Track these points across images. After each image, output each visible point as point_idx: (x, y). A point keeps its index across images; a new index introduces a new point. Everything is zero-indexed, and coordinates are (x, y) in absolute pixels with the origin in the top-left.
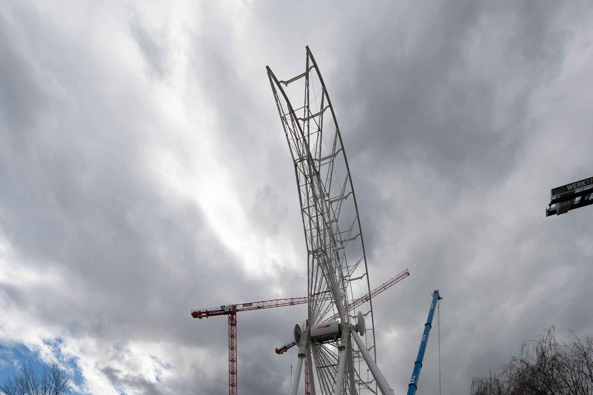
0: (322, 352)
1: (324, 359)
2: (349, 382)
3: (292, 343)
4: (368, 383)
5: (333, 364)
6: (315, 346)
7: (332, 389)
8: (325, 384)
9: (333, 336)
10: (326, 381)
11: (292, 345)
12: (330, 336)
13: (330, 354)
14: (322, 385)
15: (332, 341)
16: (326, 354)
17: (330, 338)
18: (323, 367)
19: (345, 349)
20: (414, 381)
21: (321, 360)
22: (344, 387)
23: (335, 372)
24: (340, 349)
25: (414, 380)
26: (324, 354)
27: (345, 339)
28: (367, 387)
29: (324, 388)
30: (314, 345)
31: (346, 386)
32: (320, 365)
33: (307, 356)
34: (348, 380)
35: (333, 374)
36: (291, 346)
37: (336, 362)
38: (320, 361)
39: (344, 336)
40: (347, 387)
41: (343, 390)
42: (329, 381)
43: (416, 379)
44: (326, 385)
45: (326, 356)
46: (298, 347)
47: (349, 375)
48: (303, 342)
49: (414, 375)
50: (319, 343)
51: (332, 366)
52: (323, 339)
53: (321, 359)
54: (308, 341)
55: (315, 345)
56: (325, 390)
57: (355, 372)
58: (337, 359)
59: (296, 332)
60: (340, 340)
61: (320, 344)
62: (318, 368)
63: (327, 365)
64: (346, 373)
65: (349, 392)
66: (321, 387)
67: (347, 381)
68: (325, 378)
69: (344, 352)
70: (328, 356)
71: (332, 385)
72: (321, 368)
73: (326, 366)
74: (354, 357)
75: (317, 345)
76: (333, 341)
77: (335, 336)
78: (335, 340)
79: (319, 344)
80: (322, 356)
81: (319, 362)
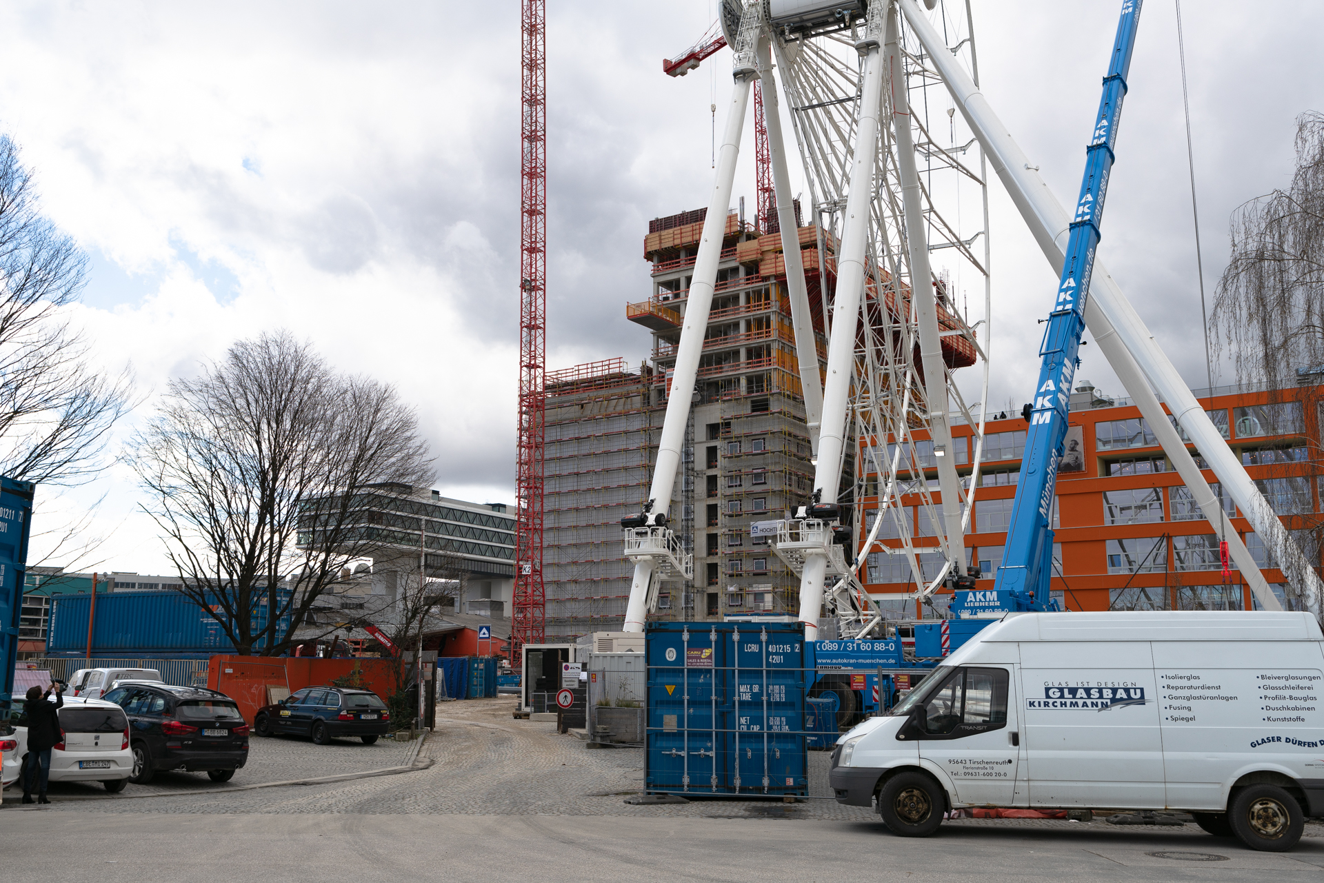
0: (806, 61)
1: (814, 83)
2: (894, 149)
3: (712, 41)
4: (956, 150)
5: (841, 95)
6: (784, 45)
7: (841, 173)
8: (820, 157)
9: (839, 13)
10: (821, 149)
11: (713, 48)
12: (832, 14)
13: (832, 66)
14: (809, 160)
15: (837, 27)
16: (822, 69)
17: (831, 20)
18: (812, 107)
19: (879, 50)
20: (1103, 136)
21: (803, 88)
22: (881, 164)
23: (849, 120)
24: (864, 50)
25: (1102, 133)
26: (815, 67)
27: (877, 19)
28: (955, 164)
29: (817, 171)
30: (783, 42)
31: (885, 161)
32: (802, 102)
33: (761, 76)
34: (892, 142)
35: (845, 128)
36: (710, 50)
37: (852, 92)
38: (801, 90)
39: (876, 12)
40: (890, 166)
41: (876, 174)
42: (832, 147)
43: (1111, 131)
44: (822, 163)
45: (820, 72)
46: (733, 52)
47: (893, 128)
48: (750, 34)
49: (1103, 119)
50: (797, 35)
51: (841, 101)
52: (810, 24)
53: (805, 84)
54: (762, 31)
55: (787, 41)
56: (818, 175)
57: (912, 118)
58: (856, 80)
59: (725, 8)
60: (862, 25)
61: (801, 38)
62: (797, 110)
63: (825, 100)
64: (883, 122)
65: (896, 181)
66: (806, 169)
67: (890, 147)
68: (818, 140)
69: (875, 62)
70: (826, 74)
71: (842, 159)
72: (805, 109)
73: (821, 105)
74: (908, 74)
75: (792, 44)
76: (841, 29)
77: (845, 12)
78: (848, 24)
79: (797, 39)
80: (808, 74)
81: (798, 92)
